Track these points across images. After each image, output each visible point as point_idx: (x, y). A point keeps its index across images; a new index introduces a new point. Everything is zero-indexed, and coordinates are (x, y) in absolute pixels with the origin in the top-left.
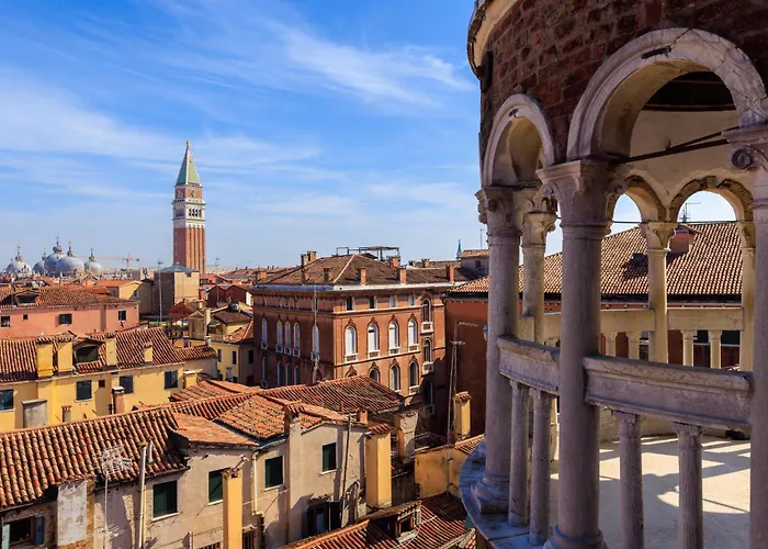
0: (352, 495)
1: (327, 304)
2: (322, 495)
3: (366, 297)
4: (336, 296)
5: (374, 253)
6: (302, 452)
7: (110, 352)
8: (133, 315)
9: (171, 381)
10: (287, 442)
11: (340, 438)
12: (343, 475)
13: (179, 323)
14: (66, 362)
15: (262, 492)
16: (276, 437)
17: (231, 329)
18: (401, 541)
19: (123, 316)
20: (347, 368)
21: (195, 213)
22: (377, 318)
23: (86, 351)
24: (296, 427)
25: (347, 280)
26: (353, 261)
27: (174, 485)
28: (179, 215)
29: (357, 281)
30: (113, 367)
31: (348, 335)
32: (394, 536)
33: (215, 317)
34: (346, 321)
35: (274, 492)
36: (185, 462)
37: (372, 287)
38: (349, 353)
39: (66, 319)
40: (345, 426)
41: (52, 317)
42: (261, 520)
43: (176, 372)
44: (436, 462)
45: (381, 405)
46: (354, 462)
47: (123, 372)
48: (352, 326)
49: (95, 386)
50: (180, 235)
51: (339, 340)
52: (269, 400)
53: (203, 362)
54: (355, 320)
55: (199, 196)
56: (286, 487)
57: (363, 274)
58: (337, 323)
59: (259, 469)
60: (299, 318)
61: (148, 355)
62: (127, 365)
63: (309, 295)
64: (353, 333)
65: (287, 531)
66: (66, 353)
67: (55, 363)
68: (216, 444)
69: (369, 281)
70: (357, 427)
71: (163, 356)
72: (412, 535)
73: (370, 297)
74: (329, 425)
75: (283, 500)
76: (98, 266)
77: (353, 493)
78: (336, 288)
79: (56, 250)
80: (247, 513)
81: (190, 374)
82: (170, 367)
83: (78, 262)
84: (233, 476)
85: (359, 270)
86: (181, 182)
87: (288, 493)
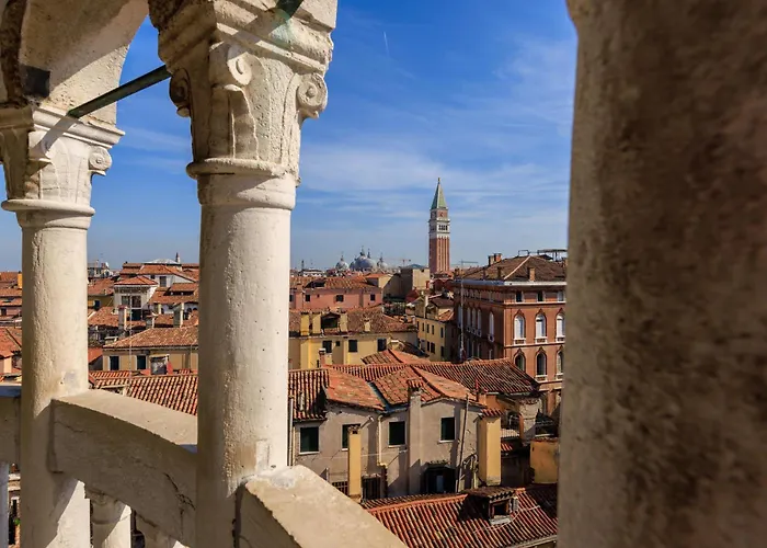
0: (468, 466)
1: (499, 296)
2: (441, 460)
3: (534, 292)
4: (507, 290)
5: (550, 255)
6: (421, 421)
7: (343, 323)
8: (379, 297)
9: (382, 346)
10: (408, 411)
11: (457, 413)
12: (460, 446)
13: (410, 304)
14: (317, 328)
15: (385, 449)
16: (399, 405)
17: (442, 311)
18: (493, 523)
19: (373, 298)
20: (516, 350)
21: (443, 228)
22: (544, 309)
23: (329, 321)
24: (416, 399)
25: (517, 277)
26: (528, 261)
27: (316, 431)
28: (433, 229)
29: (527, 278)
30: (345, 333)
31: (517, 323)
32: (487, 518)
33: (431, 301)
34: (515, 311)
35: (395, 450)
36: (324, 415)
37: (540, 284)
38: (517, 337)
39: (340, 298)
40: (463, 403)
41: (332, 297)
42: (384, 470)
43: (385, 340)
44: (549, 452)
45: (514, 387)
46: (471, 437)
47: (351, 337)
48: (520, 314)
49: (334, 345)
50: (433, 243)
51: (508, 326)
52: (416, 372)
53: (406, 334)
54: (523, 310)
55: (446, 215)
56: (407, 448)
57: (532, 272)
58: (507, 312)
59: (383, 429)
60: (482, 306)
61: (367, 327)
62: (353, 332)
63: (487, 289)
64: (521, 321)
65: (408, 485)
66: (317, 320)
67: (311, 327)
68: (347, 404)
69: (538, 278)
70: (476, 407)
71: (378, 328)
72: (507, 520)
73: (539, 292)
74: (448, 402)
75: (404, 458)
76: (385, 264)
77: (469, 464)
78: (507, 284)
79: (362, 254)
80: (372, 463)
81: (394, 342)
82: (382, 336)
83: (373, 262)
84: (355, 432)
85: (529, 269)
86: (434, 206)
87: (408, 453)
